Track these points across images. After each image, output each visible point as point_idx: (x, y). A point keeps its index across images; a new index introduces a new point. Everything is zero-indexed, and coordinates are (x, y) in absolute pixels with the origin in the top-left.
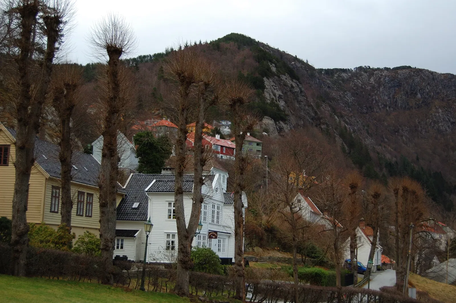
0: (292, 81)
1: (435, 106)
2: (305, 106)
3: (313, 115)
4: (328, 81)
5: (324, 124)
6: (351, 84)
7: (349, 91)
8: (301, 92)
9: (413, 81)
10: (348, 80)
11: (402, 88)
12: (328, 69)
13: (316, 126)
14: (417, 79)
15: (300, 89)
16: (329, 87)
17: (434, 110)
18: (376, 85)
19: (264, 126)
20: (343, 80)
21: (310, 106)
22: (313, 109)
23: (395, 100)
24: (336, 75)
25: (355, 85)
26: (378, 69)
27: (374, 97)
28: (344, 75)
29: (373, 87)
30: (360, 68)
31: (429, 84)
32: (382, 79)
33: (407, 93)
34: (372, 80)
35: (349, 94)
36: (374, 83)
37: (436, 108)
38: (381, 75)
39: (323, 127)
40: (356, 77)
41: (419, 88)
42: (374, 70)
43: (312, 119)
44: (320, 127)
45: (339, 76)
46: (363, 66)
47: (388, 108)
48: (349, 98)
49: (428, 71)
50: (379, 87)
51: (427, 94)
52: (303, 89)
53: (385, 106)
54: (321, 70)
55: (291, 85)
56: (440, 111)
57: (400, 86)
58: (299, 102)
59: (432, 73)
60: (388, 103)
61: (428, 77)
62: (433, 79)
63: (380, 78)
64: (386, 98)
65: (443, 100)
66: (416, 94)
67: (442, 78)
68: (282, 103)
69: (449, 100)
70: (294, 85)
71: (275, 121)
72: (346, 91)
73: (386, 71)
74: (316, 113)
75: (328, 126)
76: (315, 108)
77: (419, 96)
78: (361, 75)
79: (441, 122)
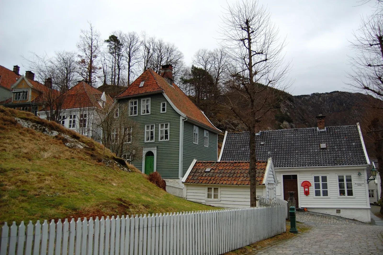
0: (291, 103)
1: (353, 109)
2: (297, 114)
3: (301, 118)
4: (300, 101)
5: (307, 122)
6: (311, 102)
7: (310, 105)
8: (295, 108)
9: (341, 98)
10: (308, 100)
11: (336, 102)
12: (298, 96)
13: (303, 123)
14: (343, 97)
15: (294, 106)
16: (300, 104)
17: (352, 111)
18: (323, 101)
19: (284, 125)
20: (306, 100)
21: (299, 114)
22: (301, 115)
23: (333, 108)
24: (302, 98)
25: (312, 102)
26: (323, 94)
27: (322, 107)
28: (306, 98)
29: (321, 102)
30: (314, 94)
31: (349, 99)
32: (325, 98)
33: (338, 104)
34: (320, 99)
35: (310, 107)
36: (321, 100)
37: (354, 110)
38: (325, 96)
39: (307, 123)
40: (312, 98)
41: (344, 101)
42: (321, 94)
43: (301, 120)
44: (305, 124)
45: (304, 98)
46: (315, 93)
47: (329, 112)
48: (310, 109)
49: (347, 92)
50: (324, 102)
51: (349, 104)
52: (295, 106)
53: (328, 111)
54: (295, 96)
55: (291, 105)
56: (356, 111)
57: (335, 101)
58: (295, 113)
59: (350, 93)
60: (329, 110)
61: (348, 95)
62: (351, 96)
63: (324, 98)
64: (328, 107)
65: (356, 106)
66: (343, 104)
67: (355, 95)
68: (288, 114)
69: (360, 106)
70: (292, 105)
71: (289, 123)
72: (308, 106)
73: (327, 94)
74: (303, 117)
75: (309, 123)
76: (302, 115)
77: (344, 105)
78: (315, 97)
79: (357, 117)
